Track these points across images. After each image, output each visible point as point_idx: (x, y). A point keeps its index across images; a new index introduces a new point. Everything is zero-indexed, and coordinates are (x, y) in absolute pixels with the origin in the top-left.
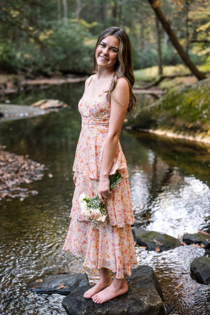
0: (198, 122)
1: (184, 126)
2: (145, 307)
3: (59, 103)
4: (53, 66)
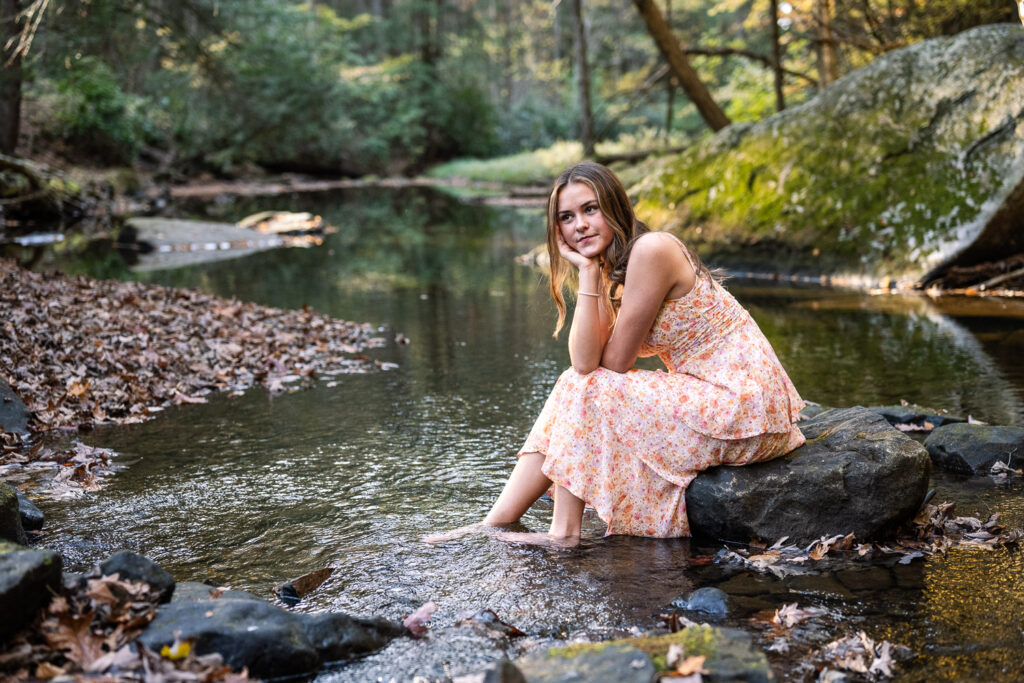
2: (888, 462)
3: (311, 219)
4: (242, 145)
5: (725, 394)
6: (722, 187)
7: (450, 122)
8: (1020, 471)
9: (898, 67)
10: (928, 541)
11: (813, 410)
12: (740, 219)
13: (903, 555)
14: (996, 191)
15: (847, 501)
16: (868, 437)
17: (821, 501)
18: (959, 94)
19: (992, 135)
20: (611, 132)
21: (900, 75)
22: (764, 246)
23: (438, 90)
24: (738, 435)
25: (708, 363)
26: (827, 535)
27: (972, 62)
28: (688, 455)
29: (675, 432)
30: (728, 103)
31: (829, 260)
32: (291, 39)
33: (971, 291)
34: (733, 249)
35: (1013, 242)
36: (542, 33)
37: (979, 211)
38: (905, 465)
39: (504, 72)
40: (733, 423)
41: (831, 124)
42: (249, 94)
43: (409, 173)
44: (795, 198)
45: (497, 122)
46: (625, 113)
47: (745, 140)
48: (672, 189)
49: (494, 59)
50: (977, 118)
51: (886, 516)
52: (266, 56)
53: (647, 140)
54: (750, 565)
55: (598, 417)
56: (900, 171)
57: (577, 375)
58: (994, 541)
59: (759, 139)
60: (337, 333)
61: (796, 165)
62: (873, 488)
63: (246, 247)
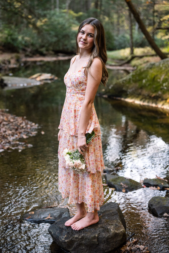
0: (160, 93)
1: (148, 95)
2: (111, 234)
3: (51, 76)
15: (98, 245)
16: (109, 222)
17: (90, 244)
38: (116, 235)
51: (109, 250)
62: (106, 241)
63: (31, 85)
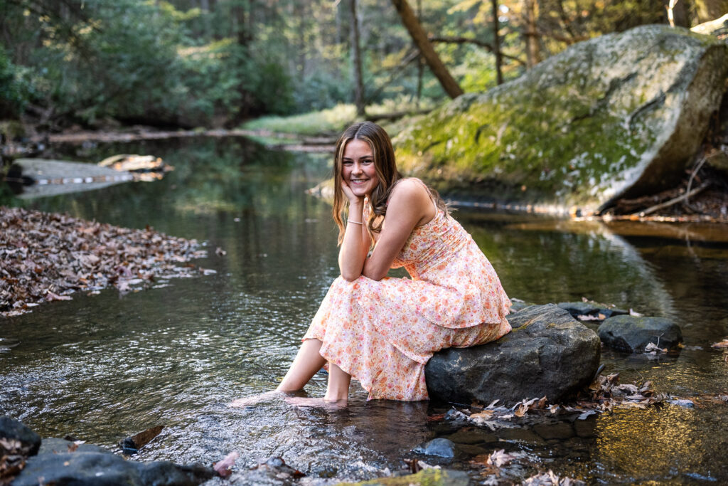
2: (571, 345)
3: (154, 161)
4: (104, 104)
5: (453, 295)
6: (456, 140)
7: (259, 88)
8: (666, 350)
9: (582, 55)
10: (599, 402)
11: (519, 305)
12: (469, 163)
13: (581, 413)
14: (651, 145)
15: (541, 373)
16: (557, 326)
17: (522, 373)
18: (626, 74)
19: (648, 105)
20: (377, 98)
21: (584, 61)
22: (486, 184)
23: (250, 65)
24: (463, 325)
25: (443, 273)
26: (527, 398)
27: (635, 52)
28: (426, 340)
29: (417, 323)
30: (462, 78)
31: (533, 193)
32: (141, 26)
33: (634, 217)
34: (465, 185)
35: (663, 182)
36: (327, 24)
37: (640, 160)
38: (583, 347)
39: (299, 52)
40: (459, 316)
41: (535, 95)
42: (109, 67)
43: (228, 126)
44: (509, 148)
45: (294, 89)
46: (388, 84)
47: (473, 106)
48: (420, 141)
49: (292, 43)
50: (638, 92)
51: (569, 384)
52: (122, 38)
53: (403, 104)
54: (471, 421)
55: (361, 313)
56: (584, 130)
57: (345, 281)
58: (646, 402)
59: (483, 106)
60: (171, 247)
61: (509, 125)
62: (560, 364)
63: (105, 181)
